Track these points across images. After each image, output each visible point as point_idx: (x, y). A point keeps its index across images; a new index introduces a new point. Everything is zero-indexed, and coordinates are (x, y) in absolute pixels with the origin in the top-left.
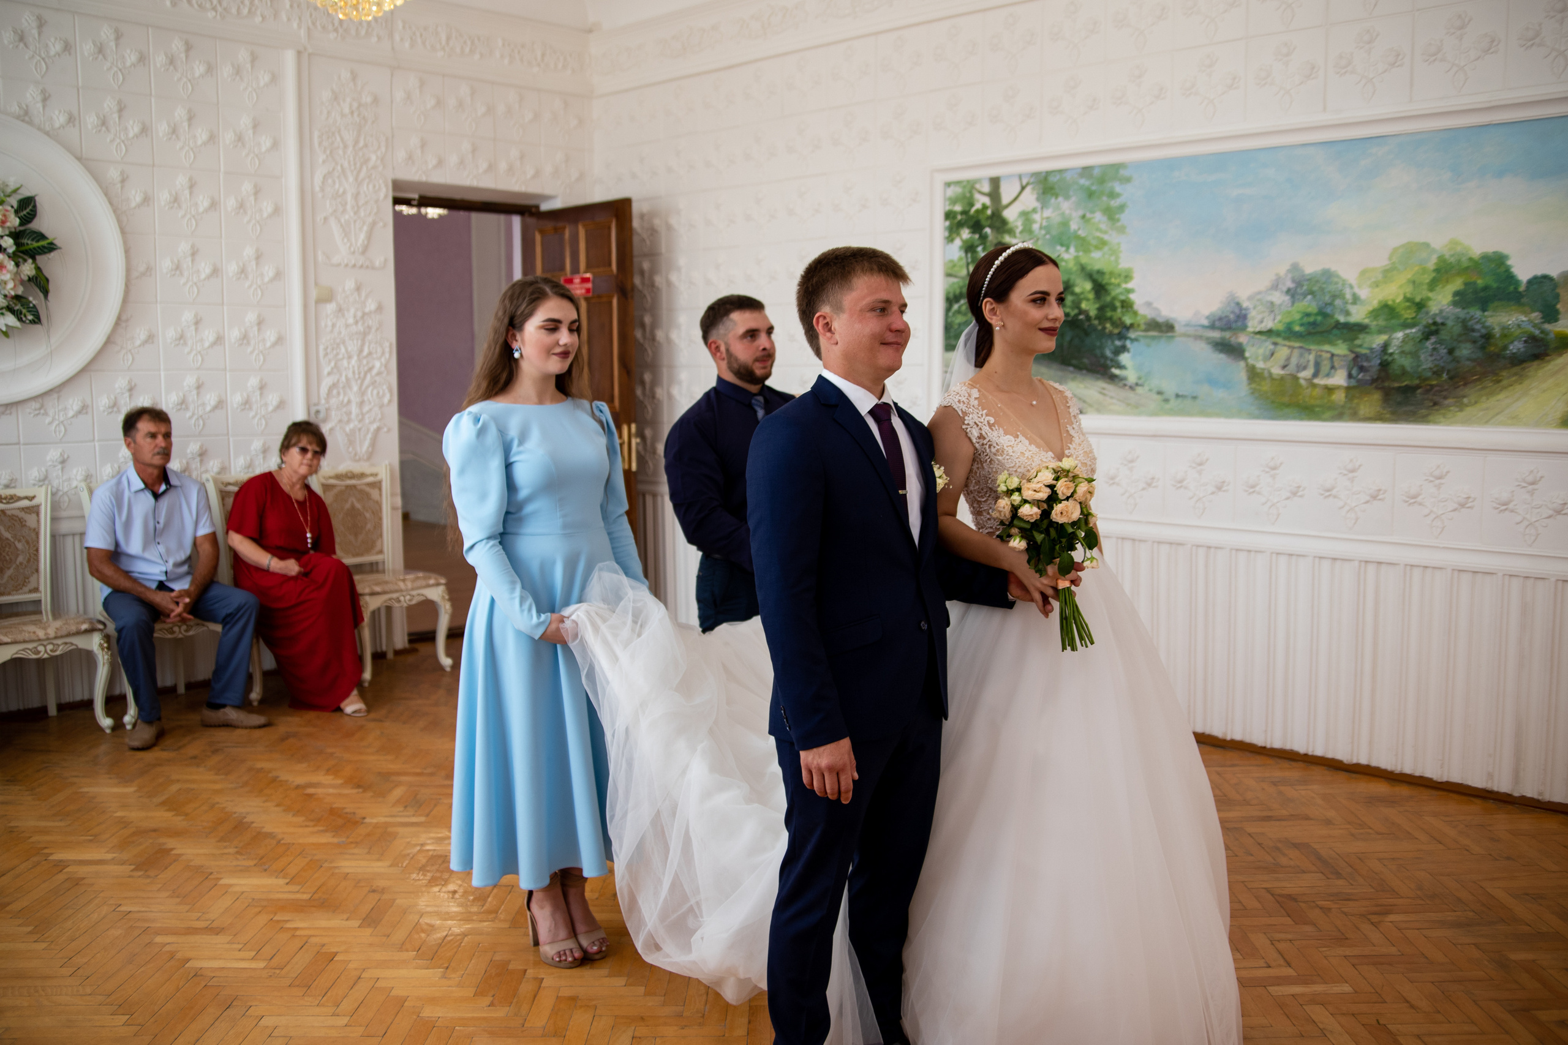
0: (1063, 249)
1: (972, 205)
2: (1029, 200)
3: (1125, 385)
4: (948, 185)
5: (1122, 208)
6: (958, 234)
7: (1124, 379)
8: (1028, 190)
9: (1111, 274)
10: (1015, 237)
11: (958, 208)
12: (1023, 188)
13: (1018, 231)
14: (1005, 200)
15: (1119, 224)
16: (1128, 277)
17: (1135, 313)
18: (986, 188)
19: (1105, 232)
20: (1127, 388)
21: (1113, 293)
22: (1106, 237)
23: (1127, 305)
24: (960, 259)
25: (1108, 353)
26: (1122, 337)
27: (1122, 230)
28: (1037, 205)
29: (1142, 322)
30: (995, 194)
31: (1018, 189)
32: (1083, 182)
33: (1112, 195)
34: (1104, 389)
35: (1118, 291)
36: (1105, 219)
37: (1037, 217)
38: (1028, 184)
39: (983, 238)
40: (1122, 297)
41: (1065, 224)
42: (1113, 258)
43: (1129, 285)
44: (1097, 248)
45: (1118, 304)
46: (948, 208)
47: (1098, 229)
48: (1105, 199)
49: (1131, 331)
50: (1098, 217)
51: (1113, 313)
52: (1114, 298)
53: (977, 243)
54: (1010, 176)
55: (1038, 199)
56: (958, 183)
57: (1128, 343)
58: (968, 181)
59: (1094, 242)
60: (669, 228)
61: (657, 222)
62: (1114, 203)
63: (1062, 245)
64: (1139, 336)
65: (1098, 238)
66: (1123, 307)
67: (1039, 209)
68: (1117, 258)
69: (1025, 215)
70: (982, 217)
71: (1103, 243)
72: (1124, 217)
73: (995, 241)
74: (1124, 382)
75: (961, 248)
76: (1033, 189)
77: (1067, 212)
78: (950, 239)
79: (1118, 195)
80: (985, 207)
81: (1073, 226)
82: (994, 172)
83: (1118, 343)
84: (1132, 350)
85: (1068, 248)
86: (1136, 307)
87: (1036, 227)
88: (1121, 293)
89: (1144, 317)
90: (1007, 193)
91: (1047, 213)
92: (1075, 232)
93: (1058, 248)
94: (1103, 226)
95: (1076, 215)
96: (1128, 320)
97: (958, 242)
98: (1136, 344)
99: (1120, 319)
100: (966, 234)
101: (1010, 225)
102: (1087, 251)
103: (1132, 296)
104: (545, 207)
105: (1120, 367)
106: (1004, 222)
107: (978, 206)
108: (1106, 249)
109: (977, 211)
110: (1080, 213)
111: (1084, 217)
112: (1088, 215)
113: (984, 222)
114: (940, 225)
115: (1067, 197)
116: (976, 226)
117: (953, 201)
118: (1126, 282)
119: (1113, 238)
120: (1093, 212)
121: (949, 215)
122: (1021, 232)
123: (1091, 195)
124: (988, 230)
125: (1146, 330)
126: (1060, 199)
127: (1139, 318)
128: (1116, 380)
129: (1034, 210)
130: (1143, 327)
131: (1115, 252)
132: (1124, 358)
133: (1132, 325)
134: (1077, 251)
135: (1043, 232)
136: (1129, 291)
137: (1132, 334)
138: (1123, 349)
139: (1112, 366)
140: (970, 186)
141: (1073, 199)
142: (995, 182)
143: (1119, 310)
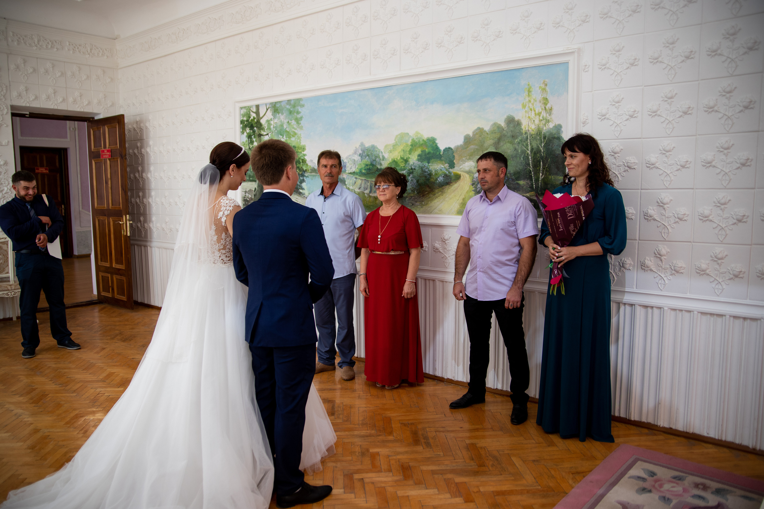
0: (282, 136)
1: (250, 117)
2: (269, 115)
3: (304, 197)
4: (241, 108)
5: (301, 118)
6: (246, 130)
7: (304, 194)
8: (269, 110)
9: (298, 147)
10: (265, 131)
11: (245, 119)
12: (267, 110)
13: (266, 129)
14: (261, 115)
15: (300, 125)
16: (304, 149)
17: (307, 165)
18: (254, 110)
19: (296, 129)
20: (305, 198)
21: (299, 156)
22: (296, 131)
23: (304, 161)
24: (246, 141)
25: (298, 183)
26: (303, 175)
27: (301, 128)
28: (272, 117)
29: (309, 169)
30: (257, 113)
31: (266, 110)
32: (288, 107)
33: (298, 113)
34: (297, 198)
35: (301, 155)
36: (295, 123)
37: (272, 122)
38: (269, 108)
39: (254, 132)
40: (302, 158)
41: (282, 126)
42: (299, 141)
43: (305, 153)
44: (293, 136)
45: (301, 161)
46: (241, 119)
47: (293, 128)
48: (295, 114)
49: (306, 173)
50: (293, 122)
51: (299, 165)
52: (299, 158)
53: (252, 134)
54: (263, 104)
55: (272, 115)
56: (245, 107)
57: (305, 178)
58: (248, 107)
59: (292, 133)
60: (147, 128)
61: (142, 125)
62: (299, 116)
63: (281, 135)
64: (309, 175)
65: (293, 131)
66: (303, 162)
67: (273, 119)
68: (300, 140)
69: (268, 121)
70: (253, 123)
71: (295, 134)
72: (302, 122)
73: (258, 133)
74: (304, 195)
75: (246, 136)
76: (271, 110)
77: (283, 120)
78: (243, 133)
79: (300, 113)
80: (254, 118)
81: (285, 127)
82: (257, 103)
83: (301, 178)
84: (306, 181)
85: (283, 136)
86: (307, 162)
87: (272, 127)
88: (302, 156)
89: (310, 166)
90: (262, 112)
91: (276, 121)
92: (286, 129)
93: (280, 136)
94: (295, 126)
95: (286, 121)
96: (305, 168)
97: (245, 134)
98: (307, 178)
99: (302, 167)
100: (248, 130)
101: (263, 126)
102: (290, 138)
103: (306, 157)
104: (96, 118)
105: (303, 189)
106: (261, 125)
107: (252, 118)
108: (296, 136)
109: (252, 120)
110: (287, 121)
111: (288, 122)
112: (290, 122)
113: (254, 125)
114: (238, 126)
115: (282, 114)
116: (252, 127)
117: (244, 116)
118: (303, 151)
119: (298, 131)
120: (291, 120)
121: (242, 122)
122: (267, 129)
123: (291, 113)
124: (255, 128)
125: (311, 173)
126: (280, 114)
127: (308, 167)
128: (301, 195)
129: (271, 120)
130: (310, 171)
131: (299, 138)
132: (304, 185)
133: (306, 170)
134: (286, 138)
135: (274, 129)
136: (305, 155)
137: (306, 174)
138: (303, 181)
139: (300, 189)
140: (249, 108)
141: (285, 114)
142: (258, 107)
143: (301, 164)
